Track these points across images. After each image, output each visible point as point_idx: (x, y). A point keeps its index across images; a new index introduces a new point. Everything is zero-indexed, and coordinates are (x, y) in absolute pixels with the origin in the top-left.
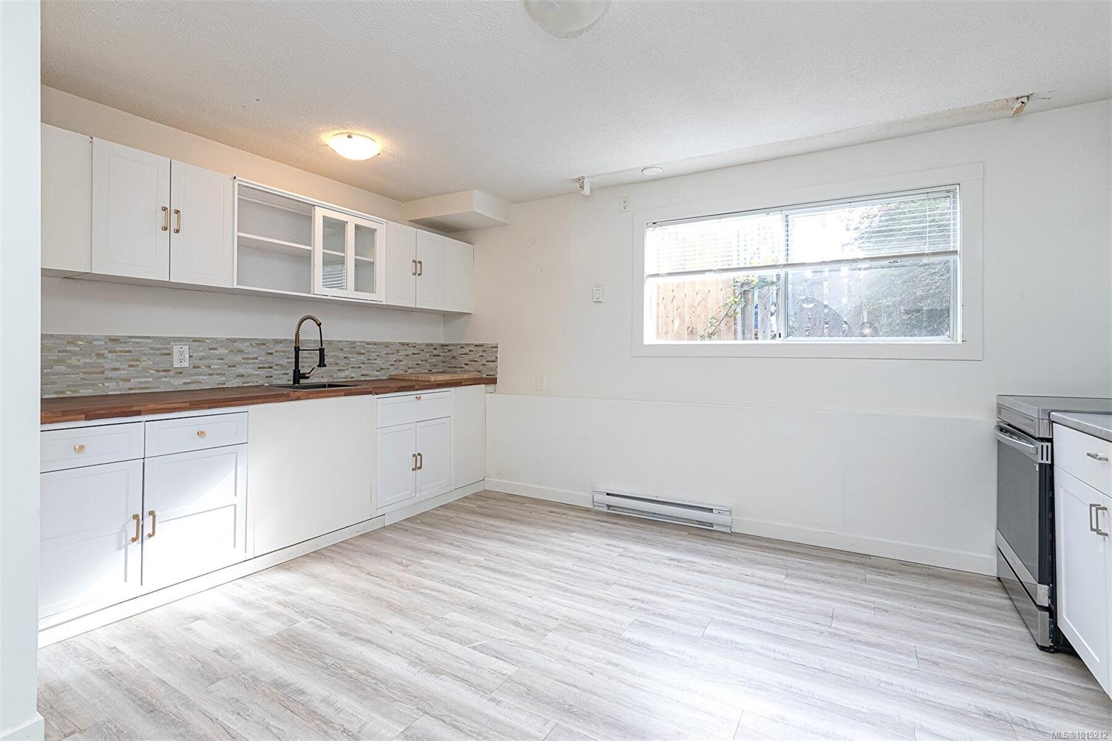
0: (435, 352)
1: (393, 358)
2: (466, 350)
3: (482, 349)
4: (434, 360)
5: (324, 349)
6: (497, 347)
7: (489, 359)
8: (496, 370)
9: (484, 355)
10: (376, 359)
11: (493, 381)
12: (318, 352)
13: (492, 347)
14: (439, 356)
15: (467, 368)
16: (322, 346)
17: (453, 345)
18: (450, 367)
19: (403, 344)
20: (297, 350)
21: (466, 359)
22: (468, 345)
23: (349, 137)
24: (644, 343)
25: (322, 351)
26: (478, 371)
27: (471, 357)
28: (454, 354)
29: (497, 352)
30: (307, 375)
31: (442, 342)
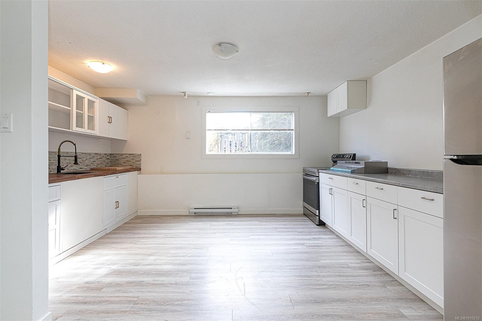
0: (108, 157)
1: (92, 160)
2: (124, 156)
3: (132, 156)
4: (107, 161)
5: (77, 156)
6: (141, 155)
7: (137, 160)
8: (140, 165)
9: (134, 158)
10: (85, 161)
11: (139, 169)
12: (74, 157)
13: (138, 155)
14: (109, 159)
15: (124, 164)
16: (76, 154)
17: (116, 154)
18: (114, 164)
19: (96, 154)
20: (59, 156)
21: (124, 160)
22: (126, 154)
23: (103, 64)
24: (206, 154)
25: (76, 157)
26: (131, 166)
27: (127, 159)
28: (117, 158)
29: (141, 157)
30: (64, 169)
31: (110, 153)
